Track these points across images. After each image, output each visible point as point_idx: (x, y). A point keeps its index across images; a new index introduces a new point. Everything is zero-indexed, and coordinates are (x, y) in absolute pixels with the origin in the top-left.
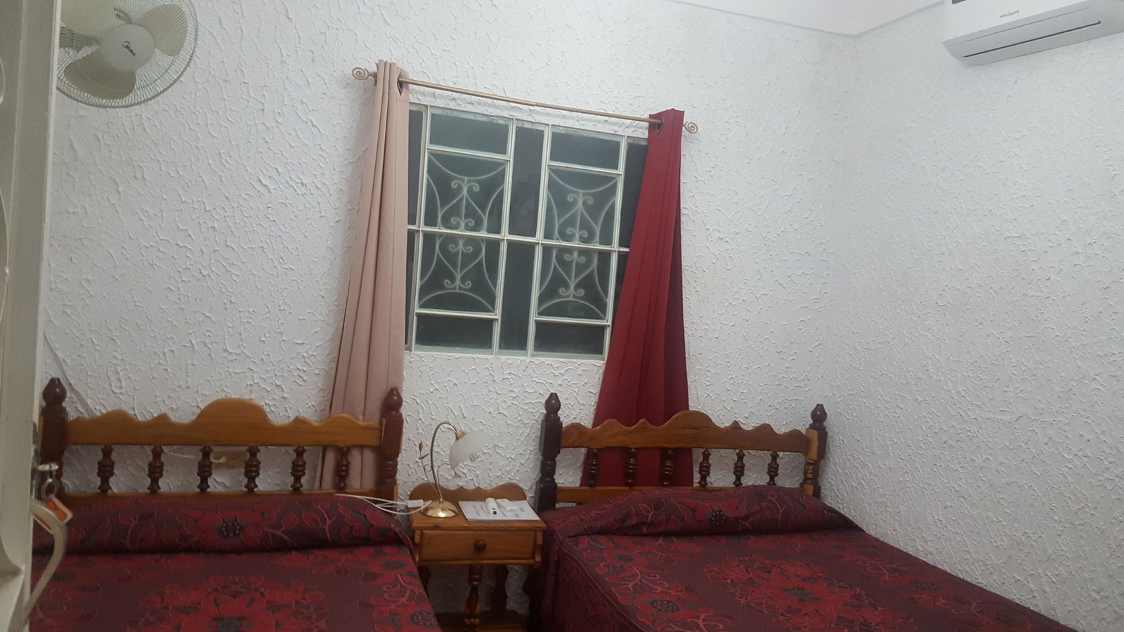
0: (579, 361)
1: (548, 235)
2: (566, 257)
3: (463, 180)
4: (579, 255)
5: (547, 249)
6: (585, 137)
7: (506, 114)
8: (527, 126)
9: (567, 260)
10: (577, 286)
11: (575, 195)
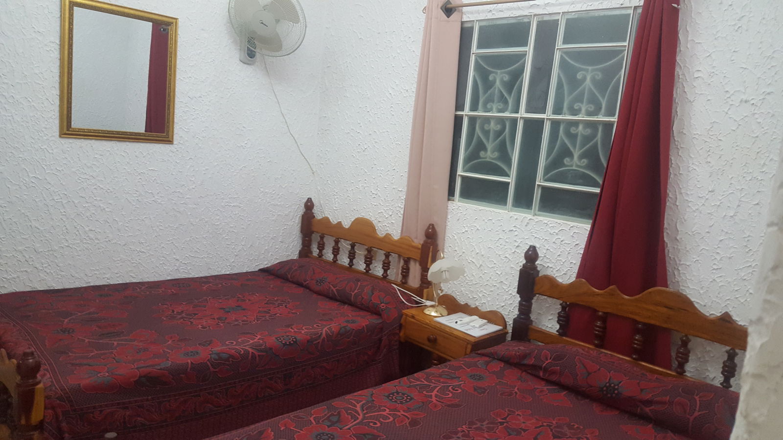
0: (572, 224)
1: (558, 110)
2: (573, 130)
3: (496, 73)
4: (585, 128)
5: (555, 124)
6: (596, 17)
7: (526, 13)
8: (546, 18)
9: (573, 132)
10: (581, 157)
11: (584, 72)
